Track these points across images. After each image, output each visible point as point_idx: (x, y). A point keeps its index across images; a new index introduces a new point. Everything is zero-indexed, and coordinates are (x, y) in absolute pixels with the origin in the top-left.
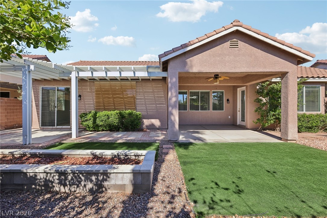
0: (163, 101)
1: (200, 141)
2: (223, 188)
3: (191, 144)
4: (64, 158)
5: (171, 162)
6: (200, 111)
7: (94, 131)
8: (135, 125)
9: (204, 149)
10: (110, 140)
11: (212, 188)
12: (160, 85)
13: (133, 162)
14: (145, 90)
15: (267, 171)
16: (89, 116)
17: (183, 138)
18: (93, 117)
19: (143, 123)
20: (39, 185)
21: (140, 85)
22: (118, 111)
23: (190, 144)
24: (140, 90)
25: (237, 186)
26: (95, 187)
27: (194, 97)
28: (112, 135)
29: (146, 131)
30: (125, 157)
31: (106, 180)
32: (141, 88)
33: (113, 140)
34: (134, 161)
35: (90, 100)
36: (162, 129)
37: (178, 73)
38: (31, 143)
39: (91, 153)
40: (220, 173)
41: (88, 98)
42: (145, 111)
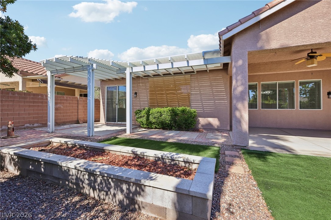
0: (224, 96)
1: (283, 151)
3: (269, 153)
4: (106, 153)
5: (241, 180)
6: (278, 109)
7: (147, 128)
8: (189, 124)
9: (298, 165)
10: (160, 138)
12: (220, 76)
13: (182, 172)
14: (202, 84)
16: (143, 113)
17: (254, 143)
18: (147, 114)
19: (198, 122)
20: (72, 183)
21: (196, 78)
22: (171, 108)
24: (195, 84)
26: (126, 200)
28: (164, 134)
29: (202, 132)
30: (171, 161)
31: (140, 194)
32: (196, 82)
33: (164, 139)
34: (183, 170)
35: (145, 97)
36: (223, 131)
37: (247, 53)
38: (94, 135)
39: (132, 151)
41: (143, 95)
42: (201, 109)
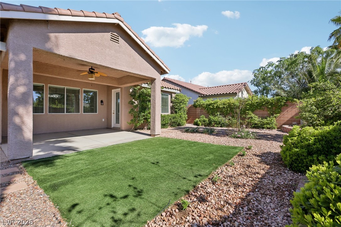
2: (121, 198)
5: (23, 196)
6: (66, 113)
11: (108, 204)
15: (152, 163)
17: (39, 152)
23: (56, 157)
25: (135, 188)
27: (55, 96)
37: (32, 49)
40: (112, 181)
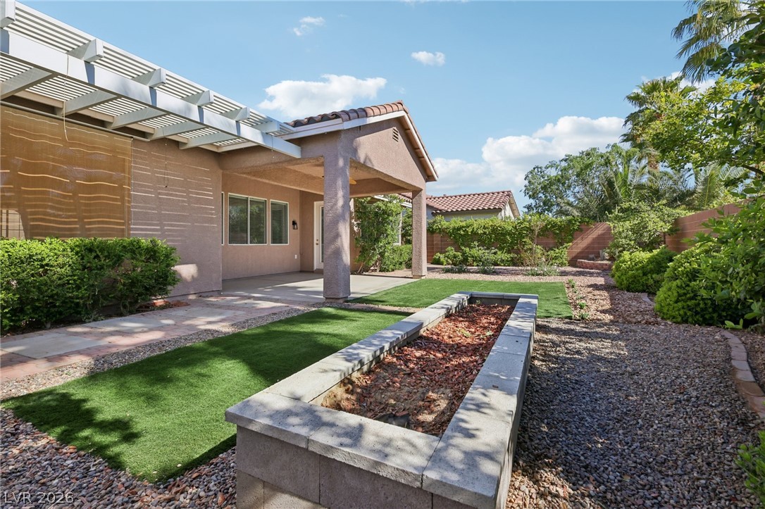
6: (249, 244)
24: (141, 169)
32: (146, 164)
36: (209, 294)
37: (349, 160)
